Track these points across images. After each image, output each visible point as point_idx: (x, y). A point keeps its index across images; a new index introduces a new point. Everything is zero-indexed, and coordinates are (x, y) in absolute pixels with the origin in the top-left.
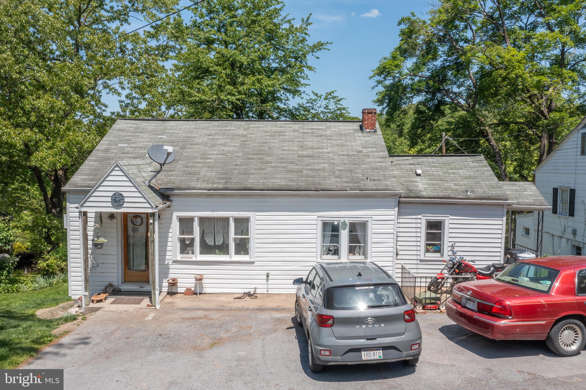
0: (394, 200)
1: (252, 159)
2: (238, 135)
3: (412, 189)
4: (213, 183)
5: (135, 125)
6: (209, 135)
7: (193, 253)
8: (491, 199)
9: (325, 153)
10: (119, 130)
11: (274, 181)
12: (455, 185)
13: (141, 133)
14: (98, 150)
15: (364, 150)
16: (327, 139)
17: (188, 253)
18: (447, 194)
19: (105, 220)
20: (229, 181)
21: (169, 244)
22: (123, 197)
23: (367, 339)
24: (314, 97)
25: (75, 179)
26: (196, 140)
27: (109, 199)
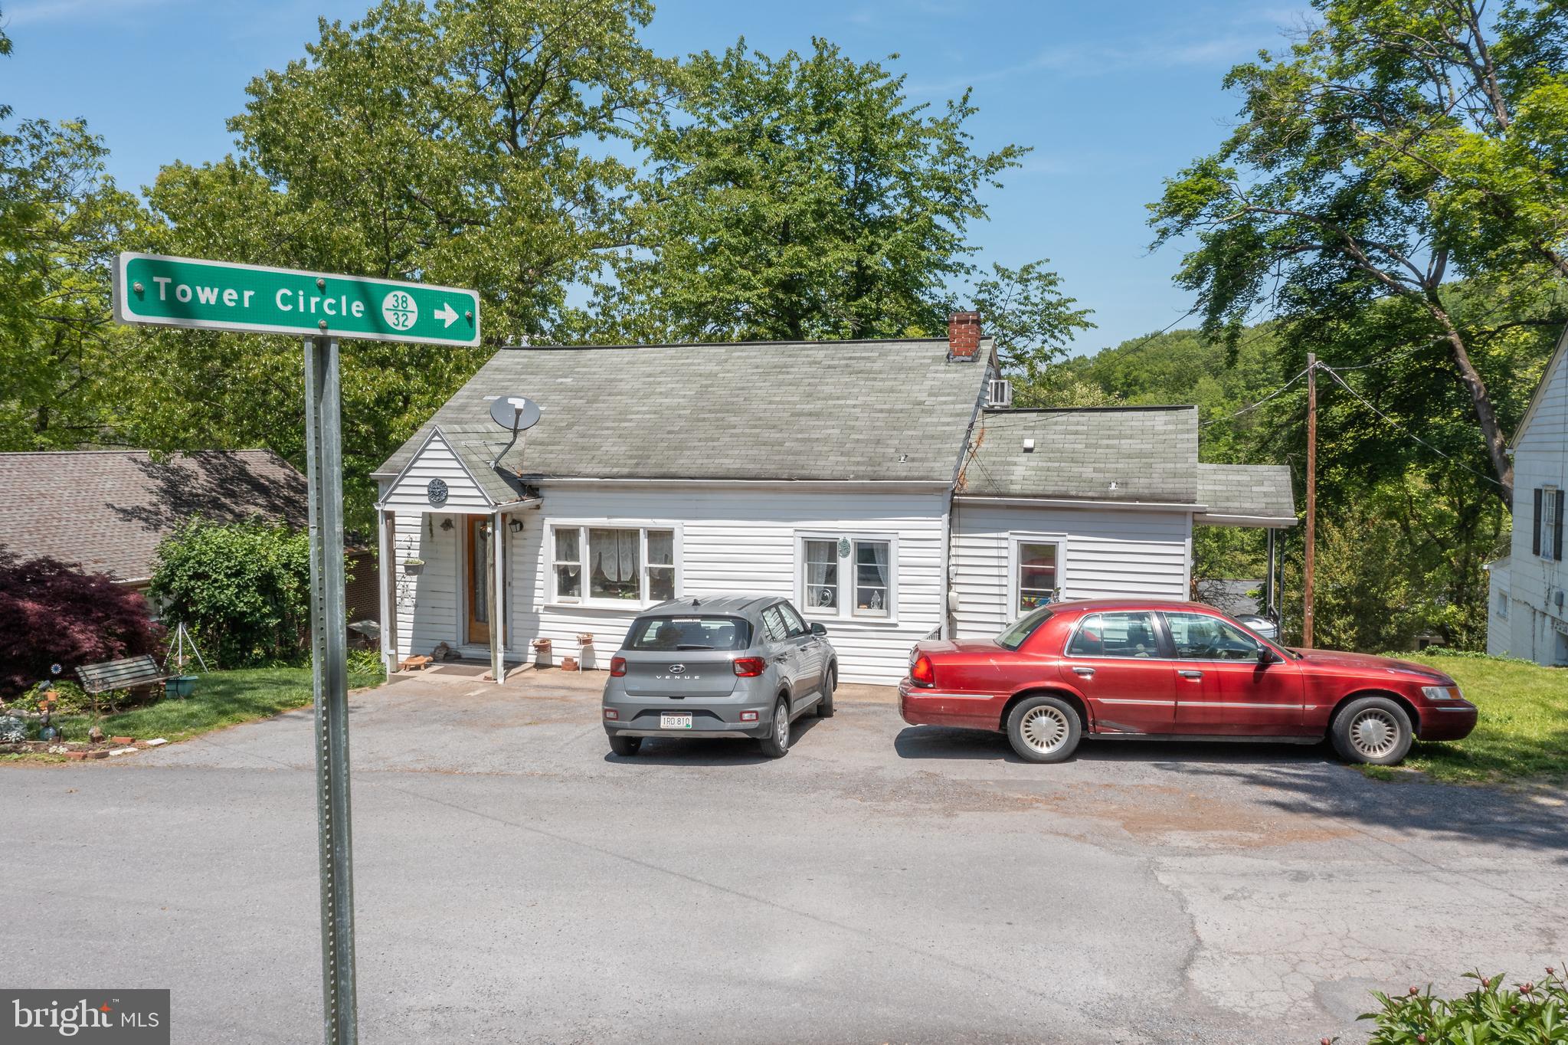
0: (940, 498)
1: (704, 420)
2: (700, 375)
3: (998, 478)
4: (616, 465)
5: (526, 360)
6: (650, 375)
7: (580, 595)
8: (1157, 501)
9: (848, 406)
10: (497, 369)
11: (721, 461)
12: (1095, 470)
13: (532, 373)
14: (449, 407)
15: (930, 400)
16: (867, 379)
17: (573, 595)
18: (1063, 489)
19: (438, 530)
20: (644, 461)
21: (539, 576)
22: (445, 487)
23: (672, 698)
24: (993, 277)
25: (395, 459)
26: (623, 386)
27: (425, 491)
